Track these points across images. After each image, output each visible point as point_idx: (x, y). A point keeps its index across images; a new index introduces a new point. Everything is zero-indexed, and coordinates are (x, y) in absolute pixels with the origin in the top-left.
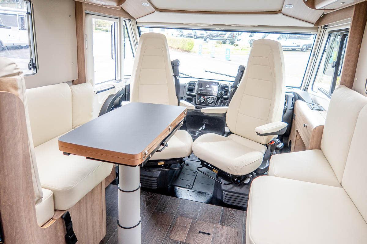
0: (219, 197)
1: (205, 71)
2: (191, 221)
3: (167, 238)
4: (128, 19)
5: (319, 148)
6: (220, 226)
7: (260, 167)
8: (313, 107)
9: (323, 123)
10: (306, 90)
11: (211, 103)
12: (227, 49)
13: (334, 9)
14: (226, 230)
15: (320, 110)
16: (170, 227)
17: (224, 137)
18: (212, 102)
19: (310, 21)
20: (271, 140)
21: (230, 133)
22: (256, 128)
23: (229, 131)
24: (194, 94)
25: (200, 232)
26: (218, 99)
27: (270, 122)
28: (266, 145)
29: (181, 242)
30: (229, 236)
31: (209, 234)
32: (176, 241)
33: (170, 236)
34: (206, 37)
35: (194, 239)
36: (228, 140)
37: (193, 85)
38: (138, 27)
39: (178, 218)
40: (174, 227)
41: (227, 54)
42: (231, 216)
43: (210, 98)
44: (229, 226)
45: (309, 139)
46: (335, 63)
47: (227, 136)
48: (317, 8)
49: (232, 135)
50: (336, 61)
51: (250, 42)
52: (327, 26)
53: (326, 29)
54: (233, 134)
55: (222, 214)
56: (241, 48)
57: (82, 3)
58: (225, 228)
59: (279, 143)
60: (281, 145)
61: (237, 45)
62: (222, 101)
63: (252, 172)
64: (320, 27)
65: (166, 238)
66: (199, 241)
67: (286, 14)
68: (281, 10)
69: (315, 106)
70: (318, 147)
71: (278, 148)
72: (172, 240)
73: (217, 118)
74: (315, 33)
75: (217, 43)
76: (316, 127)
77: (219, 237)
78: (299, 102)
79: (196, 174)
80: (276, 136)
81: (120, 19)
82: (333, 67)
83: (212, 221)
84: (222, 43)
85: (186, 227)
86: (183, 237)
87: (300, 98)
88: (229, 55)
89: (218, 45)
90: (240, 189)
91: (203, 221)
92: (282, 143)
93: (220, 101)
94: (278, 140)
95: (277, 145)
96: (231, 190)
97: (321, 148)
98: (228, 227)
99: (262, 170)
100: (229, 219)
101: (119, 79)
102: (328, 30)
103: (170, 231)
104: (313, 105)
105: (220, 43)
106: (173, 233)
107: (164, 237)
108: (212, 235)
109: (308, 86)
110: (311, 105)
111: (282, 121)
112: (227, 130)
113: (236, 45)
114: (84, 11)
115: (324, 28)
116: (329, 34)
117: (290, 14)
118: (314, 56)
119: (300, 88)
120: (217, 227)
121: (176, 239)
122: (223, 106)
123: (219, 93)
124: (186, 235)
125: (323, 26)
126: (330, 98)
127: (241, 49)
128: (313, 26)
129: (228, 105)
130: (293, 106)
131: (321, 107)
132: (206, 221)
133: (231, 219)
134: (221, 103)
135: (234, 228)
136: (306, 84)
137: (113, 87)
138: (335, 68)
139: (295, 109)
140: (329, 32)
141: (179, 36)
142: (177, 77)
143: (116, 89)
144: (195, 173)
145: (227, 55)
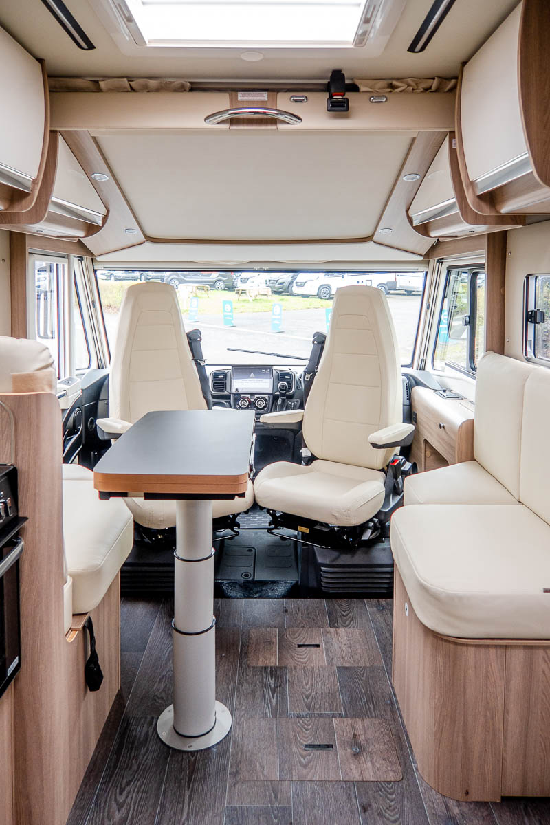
0: (312, 583)
1: (228, 349)
2: (276, 632)
3: (244, 666)
4: (78, 257)
5: (473, 459)
6: (332, 630)
7: (382, 507)
8: (445, 395)
9: (471, 416)
10: (422, 368)
11: (263, 409)
12: (225, 302)
13: (457, 237)
14: (344, 634)
15: (458, 399)
16: (242, 648)
17: (302, 467)
18: (265, 406)
19: (415, 251)
20: (391, 459)
21: (313, 459)
22: (370, 436)
23: (310, 455)
24: (226, 393)
25: (299, 646)
26: (276, 398)
27: (387, 426)
28: (382, 470)
29: (271, 667)
30: (352, 642)
31: (318, 646)
32: (262, 667)
33: (248, 662)
34: (171, 278)
35: (292, 657)
36: (312, 471)
37: (222, 377)
38: (95, 271)
39: (251, 632)
40: (248, 646)
41: (225, 311)
42: (345, 612)
43: (259, 398)
44: (347, 626)
45: (452, 448)
46: (468, 319)
47: (307, 464)
48: (432, 236)
49: (315, 462)
50: (469, 314)
51: (268, 283)
52: (443, 259)
53: (442, 262)
54: (318, 459)
55: (328, 610)
56: (253, 298)
57: (25, 234)
58: (342, 631)
59: (404, 463)
60: (408, 466)
61: (244, 292)
62: (283, 401)
63: (372, 518)
64: (431, 260)
65: (241, 666)
66: (303, 659)
67: (380, 242)
68: (372, 236)
69: (447, 393)
70: (471, 457)
71: (405, 471)
72: (254, 667)
73: (276, 437)
74: (426, 269)
75: (199, 288)
76: (462, 424)
77: (337, 647)
78: (418, 390)
79: (253, 552)
80: (398, 450)
81: (68, 257)
82: (466, 325)
83: (314, 623)
84: (209, 288)
85: (271, 643)
86: (273, 659)
87: (418, 383)
88: (231, 314)
89: (199, 293)
90: (353, 556)
91: (298, 627)
92: (408, 461)
93: (279, 403)
94: (401, 457)
95: (402, 466)
96: (335, 563)
97: (475, 458)
98: (347, 629)
99: (386, 513)
100: (343, 615)
101: (68, 376)
102: (445, 265)
103: (245, 654)
104: (445, 391)
105: (205, 289)
106: (250, 656)
107: (236, 665)
108: (323, 646)
109: (424, 361)
110: (442, 392)
111: (403, 422)
112: (305, 453)
113: (240, 292)
114: (29, 250)
115: (438, 261)
116: (448, 271)
117: (386, 243)
118: (428, 308)
119: (411, 365)
120: (328, 633)
121: (261, 664)
122: (286, 410)
123: (279, 386)
124: (276, 655)
125: (436, 259)
126: (475, 378)
127: (254, 300)
128: (421, 258)
129: (302, 406)
130: (410, 397)
131: (456, 394)
132: (303, 627)
133: (347, 615)
134: (282, 405)
135: (357, 627)
136: (421, 357)
137: (64, 395)
138: (468, 326)
139: (413, 404)
140: (448, 268)
141: (105, 278)
142: (202, 363)
143: (70, 397)
144: (250, 551)
145: (225, 313)
